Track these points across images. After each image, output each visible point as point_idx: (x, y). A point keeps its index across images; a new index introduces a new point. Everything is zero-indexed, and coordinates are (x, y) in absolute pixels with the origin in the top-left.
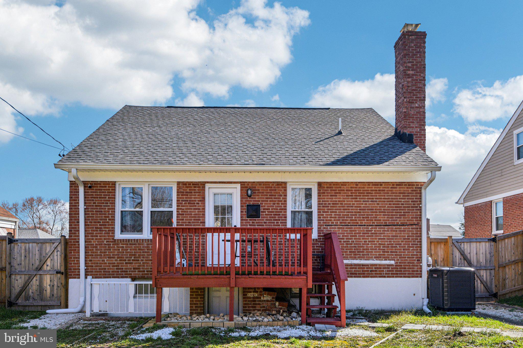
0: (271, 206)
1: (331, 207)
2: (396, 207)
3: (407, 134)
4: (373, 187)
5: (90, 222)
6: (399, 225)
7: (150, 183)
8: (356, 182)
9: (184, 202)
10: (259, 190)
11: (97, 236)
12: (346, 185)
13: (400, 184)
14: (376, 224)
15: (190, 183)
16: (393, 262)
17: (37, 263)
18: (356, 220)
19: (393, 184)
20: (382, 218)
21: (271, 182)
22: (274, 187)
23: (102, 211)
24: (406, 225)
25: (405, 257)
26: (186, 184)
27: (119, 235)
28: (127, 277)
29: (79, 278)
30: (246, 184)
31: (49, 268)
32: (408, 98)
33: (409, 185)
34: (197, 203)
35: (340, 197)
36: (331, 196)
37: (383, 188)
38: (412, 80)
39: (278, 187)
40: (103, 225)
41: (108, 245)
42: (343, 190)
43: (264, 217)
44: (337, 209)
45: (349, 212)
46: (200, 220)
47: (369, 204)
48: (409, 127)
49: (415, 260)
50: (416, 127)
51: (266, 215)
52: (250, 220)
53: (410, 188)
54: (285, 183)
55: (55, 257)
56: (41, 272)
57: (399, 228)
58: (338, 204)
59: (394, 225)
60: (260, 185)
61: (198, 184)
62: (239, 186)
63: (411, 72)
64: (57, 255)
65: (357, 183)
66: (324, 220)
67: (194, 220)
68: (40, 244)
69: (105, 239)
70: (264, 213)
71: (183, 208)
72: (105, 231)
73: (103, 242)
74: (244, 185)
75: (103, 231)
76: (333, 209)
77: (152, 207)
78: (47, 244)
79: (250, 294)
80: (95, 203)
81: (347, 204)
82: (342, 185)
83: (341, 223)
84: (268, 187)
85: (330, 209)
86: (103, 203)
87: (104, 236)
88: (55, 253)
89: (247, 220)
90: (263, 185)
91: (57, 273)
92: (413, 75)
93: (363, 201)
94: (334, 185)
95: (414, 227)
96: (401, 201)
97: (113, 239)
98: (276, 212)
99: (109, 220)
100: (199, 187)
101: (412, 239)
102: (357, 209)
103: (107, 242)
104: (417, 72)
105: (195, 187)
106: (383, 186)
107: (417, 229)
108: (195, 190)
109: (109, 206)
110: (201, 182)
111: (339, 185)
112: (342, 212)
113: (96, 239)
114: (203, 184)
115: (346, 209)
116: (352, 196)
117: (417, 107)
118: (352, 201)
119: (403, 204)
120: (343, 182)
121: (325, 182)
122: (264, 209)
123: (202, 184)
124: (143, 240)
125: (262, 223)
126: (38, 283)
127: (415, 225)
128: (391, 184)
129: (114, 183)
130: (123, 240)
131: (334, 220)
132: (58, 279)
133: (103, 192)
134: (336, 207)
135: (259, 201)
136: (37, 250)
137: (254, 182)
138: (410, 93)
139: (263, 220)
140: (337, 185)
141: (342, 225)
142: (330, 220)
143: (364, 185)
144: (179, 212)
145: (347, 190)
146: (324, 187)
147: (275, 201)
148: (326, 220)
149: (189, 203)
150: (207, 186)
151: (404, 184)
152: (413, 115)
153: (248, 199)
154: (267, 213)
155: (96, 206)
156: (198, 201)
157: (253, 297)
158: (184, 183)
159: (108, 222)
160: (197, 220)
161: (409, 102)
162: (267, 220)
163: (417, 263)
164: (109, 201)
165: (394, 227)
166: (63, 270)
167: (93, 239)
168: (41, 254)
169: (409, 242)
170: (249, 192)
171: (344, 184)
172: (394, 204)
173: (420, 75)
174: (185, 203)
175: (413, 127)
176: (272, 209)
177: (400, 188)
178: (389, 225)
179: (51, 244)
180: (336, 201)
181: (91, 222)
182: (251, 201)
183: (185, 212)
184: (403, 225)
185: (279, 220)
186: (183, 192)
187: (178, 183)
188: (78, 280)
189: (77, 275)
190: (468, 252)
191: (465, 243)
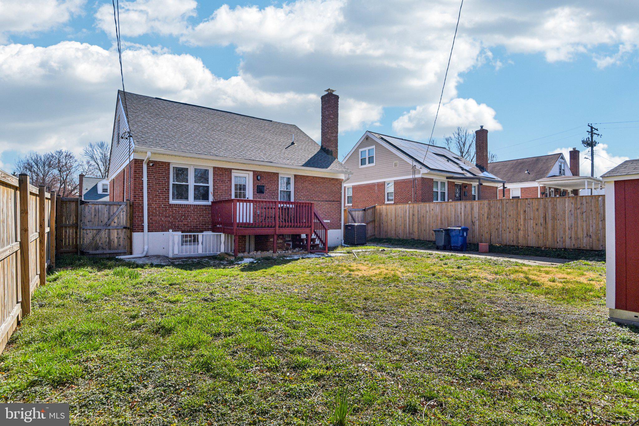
0: (270, 187)
1: (301, 189)
2: (331, 191)
3: (330, 150)
4: (321, 179)
5: (151, 191)
6: (332, 201)
7: (194, 166)
10: (263, 177)
11: (156, 201)
13: (333, 179)
14: (322, 200)
15: (222, 168)
16: (329, 221)
17: (106, 220)
18: (313, 198)
20: (324, 197)
21: (270, 172)
22: (272, 176)
23: (160, 183)
24: (335, 201)
25: (334, 219)
27: (172, 202)
28: (179, 231)
29: (143, 231)
31: (116, 224)
33: (336, 180)
35: (306, 184)
36: (301, 183)
38: (333, 121)
39: (275, 176)
40: (161, 193)
41: (165, 208)
42: (307, 180)
43: (266, 194)
44: (304, 191)
45: (310, 193)
47: (319, 189)
49: (338, 220)
52: (258, 195)
53: (337, 182)
54: (278, 174)
55: (122, 216)
56: (109, 228)
57: (332, 203)
58: (304, 188)
59: (330, 201)
60: (264, 173)
61: (227, 170)
62: (252, 173)
63: (332, 117)
64: (123, 215)
65: (313, 177)
66: (297, 197)
67: (225, 193)
68: (108, 206)
69: (162, 204)
70: (267, 191)
71: (218, 184)
72: (163, 197)
73: (161, 205)
74: (256, 173)
75: (161, 197)
76: (302, 191)
77: (195, 182)
78: (115, 206)
80: (154, 177)
81: (309, 188)
82: (306, 177)
83: (306, 199)
84: (268, 175)
86: (161, 177)
87: (162, 201)
88: (122, 213)
89: (256, 195)
90: (266, 174)
91: (125, 228)
93: (317, 187)
97: (169, 204)
98: (273, 191)
99: (166, 189)
100: (228, 172)
102: (313, 192)
103: (164, 205)
104: (335, 117)
105: (225, 171)
106: (325, 180)
107: (339, 203)
108: (225, 173)
109: (165, 180)
110: (229, 168)
112: (306, 193)
113: (156, 203)
114: (231, 170)
116: (311, 184)
118: (311, 187)
121: (298, 175)
122: (266, 189)
123: (229, 170)
124: (191, 205)
125: (265, 197)
126: (106, 236)
127: (339, 201)
128: (329, 179)
129: (169, 164)
130: (177, 204)
131: (303, 197)
132: (123, 234)
133: (161, 170)
135: (264, 183)
136: (105, 210)
137: (261, 172)
140: (304, 177)
142: (301, 197)
143: (317, 178)
144: (215, 187)
145: (309, 181)
146: (298, 178)
147: (273, 184)
148: (299, 197)
149: (222, 182)
150: (233, 171)
153: (258, 182)
155: (155, 179)
156: (228, 180)
158: (218, 168)
159: (165, 191)
160: (227, 193)
162: (268, 195)
164: (166, 176)
166: (128, 226)
167: (153, 203)
168: (109, 213)
169: (336, 210)
170: (259, 178)
171: (308, 177)
174: (219, 182)
176: (271, 189)
177: (332, 181)
178: (328, 201)
179: (118, 206)
180: (303, 186)
181: (152, 191)
183: (219, 187)
185: (275, 196)
186: (218, 174)
187: (214, 168)
188: (142, 233)
189: (141, 229)
190: (354, 216)
191: (353, 212)
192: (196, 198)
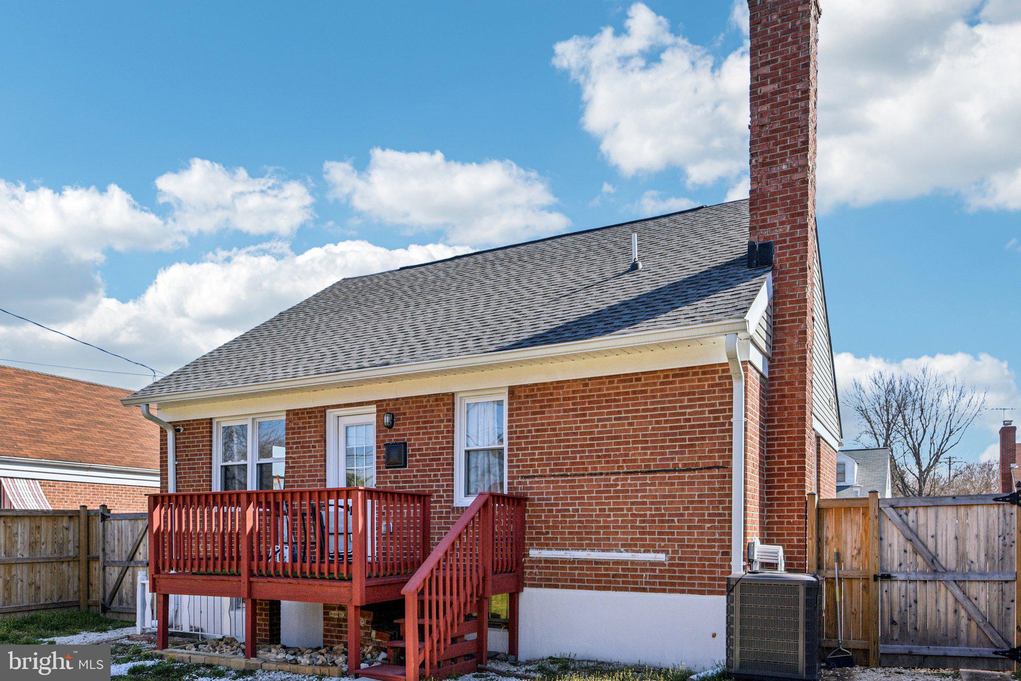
0: (425, 444)
1: (533, 437)
2: (671, 428)
3: (757, 244)
4: (621, 385)
5: (183, 486)
6: (680, 471)
7: (256, 416)
8: (584, 379)
9: (295, 446)
10: (405, 414)
12: (562, 388)
13: (683, 372)
14: (625, 470)
15: (303, 411)
16: (661, 557)
17: (130, 548)
18: (583, 463)
19: (666, 373)
20: (640, 456)
21: (425, 396)
22: (431, 406)
23: (195, 469)
24: (694, 470)
25: (693, 546)
26: (298, 414)
30: (385, 403)
31: (141, 557)
32: (762, 153)
33: (704, 373)
34: (314, 447)
36: (533, 413)
37: (643, 385)
38: (772, 107)
39: (437, 405)
42: (558, 399)
43: (413, 466)
44: (544, 442)
45: (568, 447)
46: (316, 475)
47: (612, 426)
48: (761, 227)
49: (717, 553)
50: (782, 223)
51: (417, 461)
52: (392, 472)
53: (707, 380)
54: (453, 395)
56: (133, 563)
57: (679, 478)
58: (546, 430)
59: (667, 471)
60: (407, 403)
61: (314, 412)
62: (373, 408)
66: (518, 466)
67: (309, 476)
68: (131, 522)
70: (414, 459)
71: (294, 456)
74: (382, 406)
76: (536, 442)
77: (261, 456)
79: (333, 612)
80: (187, 455)
81: (565, 429)
82: (555, 388)
83: (551, 470)
84: (420, 407)
85: (531, 443)
86: (196, 455)
89: (385, 473)
90: (413, 403)
92: (774, 93)
93: (599, 420)
94: (539, 390)
95: (716, 472)
96: (684, 414)
98: (434, 454)
99: (203, 481)
100: (316, 417)
101: (711, 502)
102: (585, 439)
104: (786, 84)
105: (310, 418)
106: (643, 381)
107: (724, 476)
108: (309, 423)
110: (318, 407)
111: (548, 389)
112: (554, 447)
114: (323, 410)
115: (563, 441)
116: (574, 410)
117: (784, 173)
118: (575, 422)
119: (688, 420)
120: (558, 382)
121: (521, 386)
122: (413, 450)
123: (319, 412)
125: (410, 477)
126: (131, 580)
127: (718, 467)
128: (662, 375)
129: (211, 421)
131: (539, 465)
133: (196, 437)
134: (543, 436)
135: (405, 435)
136: (129, 530)
137: (397, 399)
138: (767, 139)
139: (412, 471)
140: (544, 389)
141: (554, 476)
142: (531, 466)
143: (600, 383)
145: (564, 399)
146: (520, 397)
147: (432, 433)
148: (523, 466)
149: (302, 447)
150: (331, 415)
151: (691, 371)
152: (773, 194)
153: (389, 433)
154: (418, 457)
155: (189, 460)
156: (315, 442)
157: (338, 619)
158: (295, 412)
160: (313, 476)
161: (763, 164)
162: (418, 471)
163: (722, 560)
165: (667, 475)
169: (702, 508)
170: (386, 419)
171: (559, 385)
172: (666, 422)
173: (794, 88)
174: (297, 448)
175: (774, 225)
176: (427, 449)
177: (681, 382)
178: (655, 472)
180: (543, 424)
182: (392, 436)
183: (296, 462)
184: (689, 470)
185: (439, 470)
186: (294, 429)
187: (289, 413)
190: (931, 532)
191: (921, 510)
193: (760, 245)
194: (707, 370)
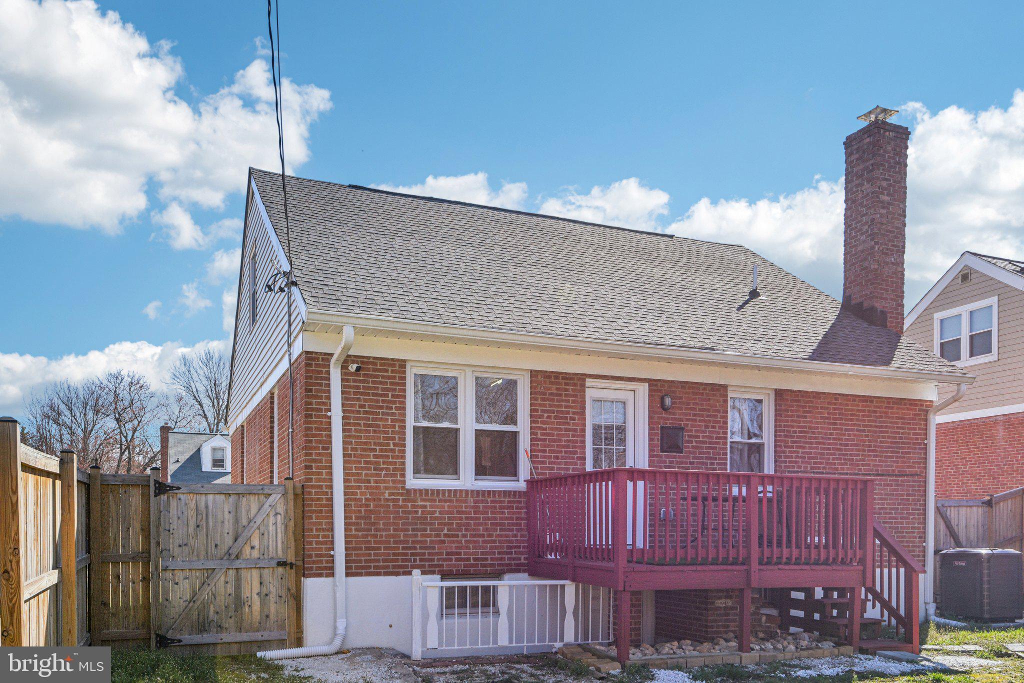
0: (702, 432)
1: (797, 437)
2: (892, 443)
3: (879, 309)
4: (861, 404)
5: (353, 449)
6: (896, 476)
7: (475, 369)
8: (836, 394)
9: (546, 415)
10: (681, 398)
11: (369, 481)
12: (820, 398)
13: (899, 401)
14: (863, 472)
15: (557, 375)
17: (229, 540)
18: (834, 464)
19: (888, 400)
20: (872, 461)
21: (701, 384)
22: (707, 394)
23: (378, 426)
24: (904, 476)
25: (903, 532)
26: (549, 377)
27: (413, 482)
28: (433, 573)
29: (332, 575)
30: (659, 384)
31: (256, 554)
32: (882, 244)
33: (911, 405)
34: (572, 419)
35: (812, 420)
36: (798, 416)
37: (875, 407)
38: (887, 213)
39: (714, 395)
40: (381, 457)
41: (393, 500)
42: (817, 408)
43: (690, 452)
44: (806, 443)
45: (824, 449)
46: (576, 453)
47: (855, 435)
48: (881, 298)
49: (916, 537)
50: (892, 300)
51: (693, 447)
52: (667, 457)
53: (911, 410)
54: (724, 388)
55: (272, 528)
56: (238, 564)
57: (895, 481)
58: (808, 432)
59: (889, 475)
60: (683, 387)
61: (572, 379)
62: (644, 389)
63: (886, 198)
64: (276, 523)
66: (785, 462)
67: (566, 452)
68: (232, 499)
69: (386, 488)
70: (690, 445)
71: (544, 426)
72: (387, 469)
73: (383, 494)
74: (656, 385)
75: (381, 469)
76: (800, 442)
77: (478, 421)
78: (252, 498)
79: (719, 601)
80: (361, 406)
81: (822, 433)
82: (814, 397)
83: (812, 468)
84: (696, 394)
85: (796, 442)
86: (382, 407)
87: (385, 482)
88: (272, 520)
89: (660, 456)
90: (689, 388)
91: (281, 564)
92: (889, 203)
93: (846, 430)
94: (802, 396)
95: (916, 478)
96: (899, 433)
97: (403, 488)
98: (710, 443)
99: (395, 445)
100: (575, 385)
101: (914, 500)
102: (836, 444)
103: (390, 494)
104: (895, 200)
105: (566, 384)
106: (874, 404)
107: (920, 482)
108: (566, 390)
109: (394, 414)
110: (578, 374)
111: (809, 397)
112: (814, 448)
113: (367, 488)
114: (582, 377)
115: (820, 443)
116: (828, 418)
117: (893, 263)
118: (830, 429)
119: (901, 438)
120: (816, 393)
121: (788, 391)
122: (690, 436)
123: (579, 379)
124: (467, 491)
125: (686, 463)
126: (231, 589)
127: (917, 475)
128: (886, 401)
129: (403, 363)
130: (427, 490)
131: (802, 462)
132: (275, 582)
133: (381, 383)
134: (805, 437)
135: (681, 420)
136: (226, 512)
137: (673, 382)
138: (884, 235)
139: (688, 457)
140: (806, 396)
141: (814, 473)
142: (796, 462)
143: (847, 400)
144: (536, 434)
145: (822, 408)
146: (787, 400)
147: (710, 421)
148: (790, 462)
149: (555, 417)
150: (589, 382)
151: (903, 401)
152: (888, 276)
153: (664, 415)
154: (694, 444)
155: (366, 413)
156: (574, 413)
157: (725, 607)
158: (547, 375)
159: (392, 451)
160: (570, 452)
161: (883, 253)
162: (694, 458)
163: (919, 542)
164: (395, 402)
165: (889, 478)
166: (291, 558)
167: (359, 488)
168: (237, 521)
169: (908, 504)
170: (668, 401)
171: (817, 395)
172: (889, 437)
173: (898, 205)
174: (549, 417)
175: (887, 299)
176: (703, 437)
177: (898, 409)
178: (882, 475)
179: (262, 498)
180: (805, 427)
181: (356, 449)
182: (668, 419)
183: (548, 435)
184: (901, 476)
185: (716, 459)
186: (544, 394)
187: (534, 374)
188: (329, 580)
189: (326, 568)
190: (956, 524)
191: (952, 508)
192: (481, 470)
193: (881, 311)
194: (913, 403)
